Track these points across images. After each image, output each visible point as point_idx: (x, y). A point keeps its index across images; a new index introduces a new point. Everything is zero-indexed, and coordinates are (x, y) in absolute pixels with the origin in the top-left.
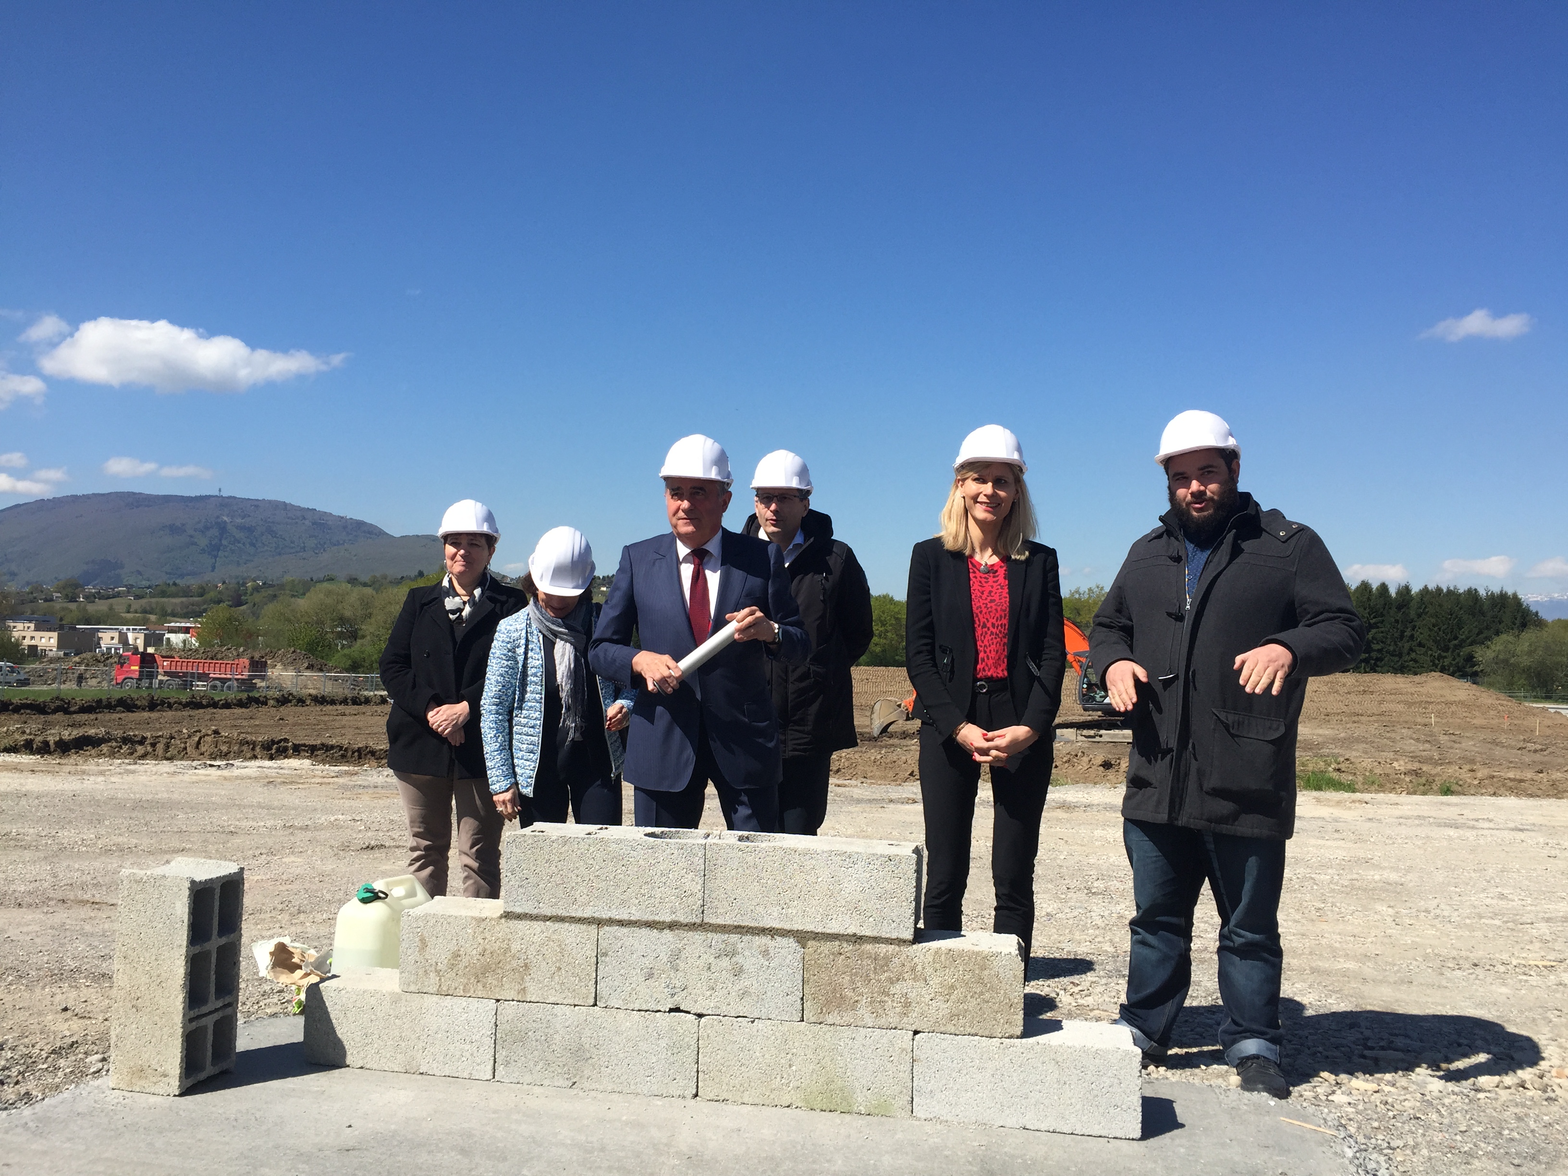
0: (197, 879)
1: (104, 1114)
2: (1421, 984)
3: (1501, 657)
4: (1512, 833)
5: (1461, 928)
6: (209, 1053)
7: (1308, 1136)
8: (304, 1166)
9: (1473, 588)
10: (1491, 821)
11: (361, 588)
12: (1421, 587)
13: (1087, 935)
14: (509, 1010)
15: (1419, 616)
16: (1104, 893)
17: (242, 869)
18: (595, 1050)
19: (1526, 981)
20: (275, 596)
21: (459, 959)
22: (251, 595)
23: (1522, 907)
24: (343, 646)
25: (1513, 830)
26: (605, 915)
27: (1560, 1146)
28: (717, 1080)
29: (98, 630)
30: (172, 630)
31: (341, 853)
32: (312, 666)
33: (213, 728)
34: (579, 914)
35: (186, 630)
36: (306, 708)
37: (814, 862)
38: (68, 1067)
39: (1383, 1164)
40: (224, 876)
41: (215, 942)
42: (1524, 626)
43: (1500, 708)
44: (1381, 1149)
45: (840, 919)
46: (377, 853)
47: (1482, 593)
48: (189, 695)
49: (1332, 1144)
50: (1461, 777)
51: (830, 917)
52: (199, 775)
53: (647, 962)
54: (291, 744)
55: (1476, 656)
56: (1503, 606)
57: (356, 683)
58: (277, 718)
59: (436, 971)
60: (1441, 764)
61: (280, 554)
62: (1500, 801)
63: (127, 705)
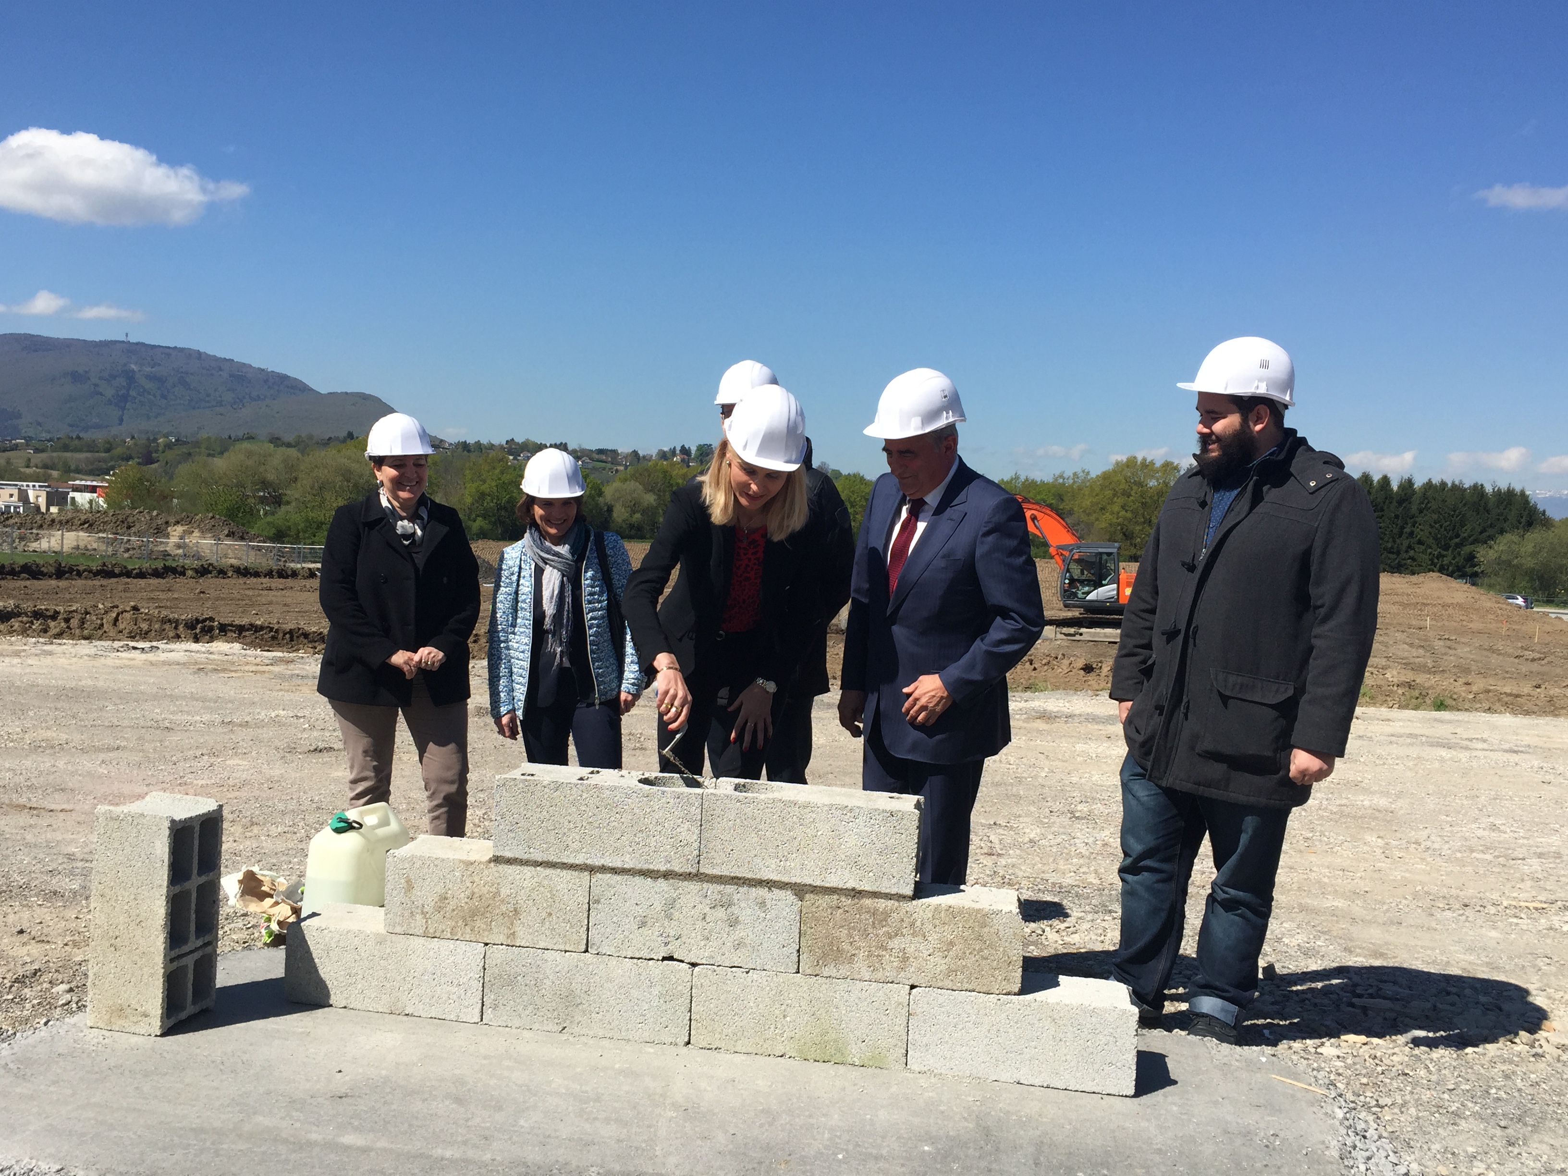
0: (177, 818)
1: (85, 1055)
2: (1411, 926)
3: (1504, 558)
4: (1507, 755)
5: (1452, 862)
6: (190, 994)
7: (1299, 1095)
8: (298, 1114)
9: (1480, 483)
10: (1484, 741)
11: (284, 449)
12: (1425, 480)
14: (498, 954)
15: (1421, 512)
17: (221, 806)
18: (586, 997)
19: (1517, 924)
20: (190, 454)
21: (447, 902)
22: (163, 452)
23: (1514, 841)
24: (266, 514)
25: (1506, 751)
26: (598, 862)
27: (1546, 1107)
28: (709, 1029)
30: (77, 489)
31: (288, 755)
32: (233, 533)
33: (132, 604)
34: (571, 861)
35: (93, 489)
36: (227, 581)
37: (814, 815)
38: (35, 998)
39: (1372, 1123)
40: (203, 814)
41: (196, 881)
42: (1530, 524)
43: (1499, 612)
44: (1370, 1108)
45: (839, 874)
46: (326, 757)
47: (1489, 489)
48: (100, 562)
49: (1323, 1104)
50: (1456, 690)
51: (829, 871)
52: (122, 659)
53: (640, 911)
54: (216, 623)
55: (1478, 555)
56: (1510, 503)
57: (281, 554)
58: (198, 591)
59: (423, 913)
60: (1435, 673)
61: (194, 408)
62: (1495, 718)
63: (32, 571)
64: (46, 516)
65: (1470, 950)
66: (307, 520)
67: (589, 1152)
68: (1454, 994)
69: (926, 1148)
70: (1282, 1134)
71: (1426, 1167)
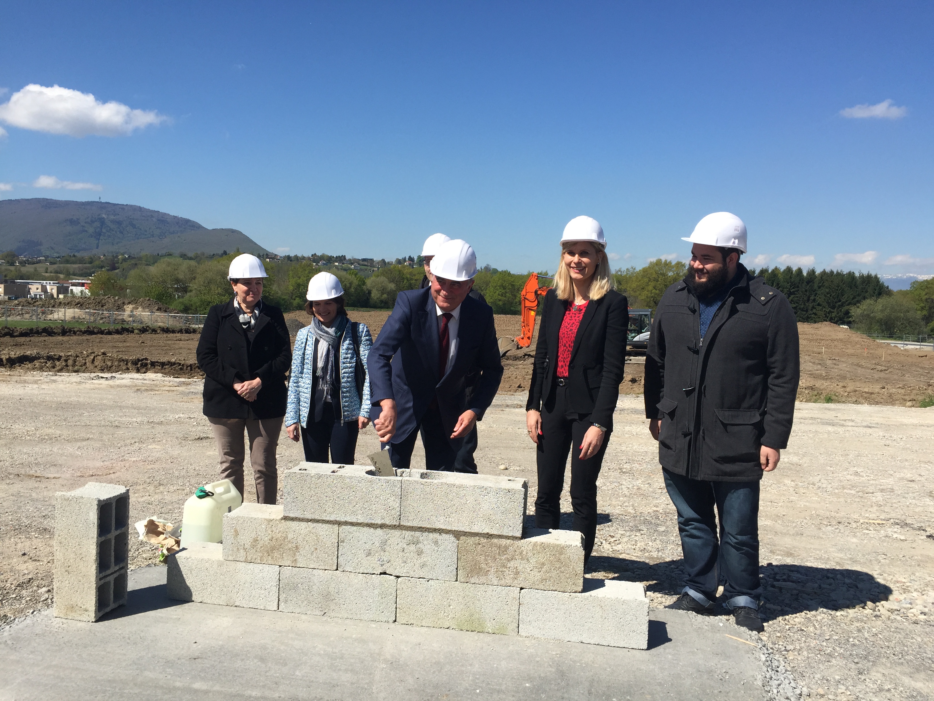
0: (102, 499)
1: (51, 634)
2: (808, 536)
3: (865, 313)
4: (865, 429)
5: (832, 496)
6: (112, 597)
7: (741, 646)
8: (170, 670)
9: (852, 271)
10: (853, 421)
11: (188, 261)
12: (822, 270)
13: (619, 501)
14: (287, 572)
15: (819, 287)
16: (630, 472)
17: (128, 490)
18: (337, 595)
19: (868, 534)
20: (136, 264)
21: (258, 542)
22: (122, 263)
23: (868, 481)
24: (179, 297)
25: (865, 427)
26: (343, 519)
27: (881, 649)
28: (407, 613)
29: (28, 283)
30: (74, 285)
31: (183, 442)
32: (160, 309)
33: (102, 351)
34: (327, 518)
35: (83, 285)
36: (157, 335)
37: (465, 492)
38: (28, 597)
39: (782, 662)
40: (118, 495)
41: (114, 533)
42: (880, 294)
43: (863, 343)
44: (781, 652)
45: (479, 525)
46: (205, 443)
47: (857, 274)
48: (86, 326)
49: (754, 652)
50: (837, 391)
51: (474, 524)
52: (94, 384)
53: (367, 546)
54: (149, 361)
55: (851, 312)
56: (869, 282)
57: (187, 320)
58: (140, 342)
59: (244, 549)
60: (826, 379)
61: (138, 239)
62: (859, 407)
63: (48, 332)
64: (57, 300)
65: (841, 550)
66: (201, 301)
67: (335, 690)
68: (831, 578)
69: (527, 685)
70: (730, 672)
71: (812, 689)
